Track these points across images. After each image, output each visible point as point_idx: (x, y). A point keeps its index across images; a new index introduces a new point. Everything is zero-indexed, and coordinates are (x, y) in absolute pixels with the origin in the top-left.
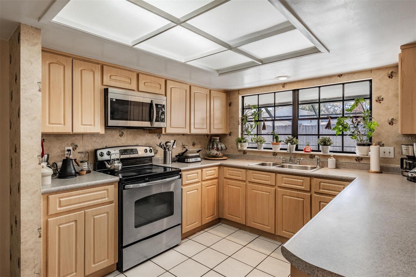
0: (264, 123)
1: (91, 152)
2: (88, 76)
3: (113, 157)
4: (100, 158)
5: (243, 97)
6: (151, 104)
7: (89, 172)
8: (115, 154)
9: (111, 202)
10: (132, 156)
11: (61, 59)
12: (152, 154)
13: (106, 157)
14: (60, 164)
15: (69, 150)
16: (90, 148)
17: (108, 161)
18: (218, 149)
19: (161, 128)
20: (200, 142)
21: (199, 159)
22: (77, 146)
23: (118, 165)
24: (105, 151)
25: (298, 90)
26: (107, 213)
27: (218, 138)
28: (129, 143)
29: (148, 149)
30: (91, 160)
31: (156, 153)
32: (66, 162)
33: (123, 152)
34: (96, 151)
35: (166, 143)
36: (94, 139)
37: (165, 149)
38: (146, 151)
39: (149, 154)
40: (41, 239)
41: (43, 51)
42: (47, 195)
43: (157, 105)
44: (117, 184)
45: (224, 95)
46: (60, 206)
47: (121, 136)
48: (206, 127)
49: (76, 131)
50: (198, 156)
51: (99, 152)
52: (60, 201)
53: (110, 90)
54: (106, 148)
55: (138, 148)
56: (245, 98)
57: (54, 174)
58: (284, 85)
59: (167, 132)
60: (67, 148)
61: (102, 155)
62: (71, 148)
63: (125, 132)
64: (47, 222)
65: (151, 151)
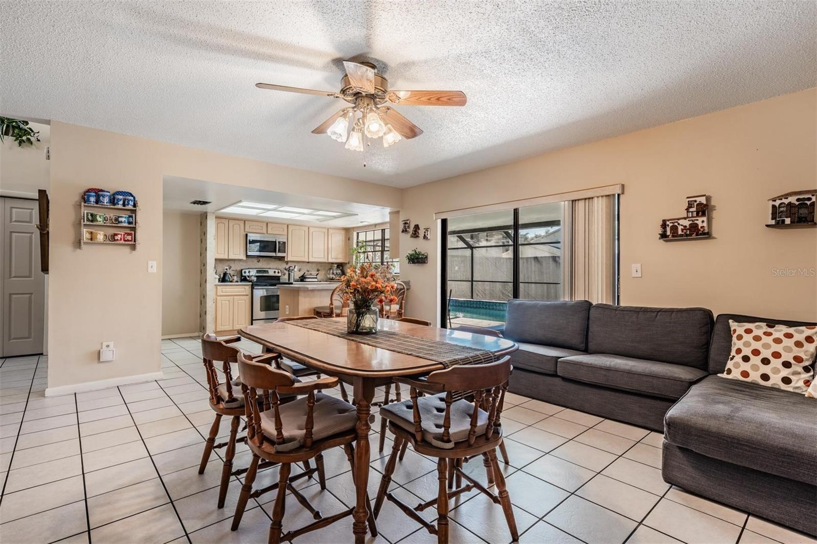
0: (367, 254)
1: (239, 271)
2: (237, 227)
3: (251, 274)
4: (244, 274)
5: (358, 233)
6: (276, 242)
7: (237, 282)
8: (253, 273)
9: (247, 295)
10: (264, 274)
11: (223, 221)
12: (280, 275)
13: (247, 274)
14: (222, 276)
15: (227, 269)
16: (239, 269)
17: (248, 276)
18: (333, 274)
19: (284, 257)
20: (324, 269)
21: (316, 280)
22: (231, 267)
23: (255, 279)
24: (247, 271)
25: (384, 229)
26: (245, 301)
27: (336, 265)
28: (264, 267)
29: (277, 271)
30: (239, 276)
31: (284, 275)
32: (225, 274)
33: (258, 272)
34: (242, 270)
35: (289, 267)
36: (241, 263)
37: (289, 271)
38: (275, 272)
39: (277, 274)
40: (214, 304)
41: (216, 218)
42: (216, 285)
43: (279, 242)
44: (250, 286)
45: (343, 232)
46: (222, 292)
47: (258, 262)
48: (323, 257)
49: (230, 258)
50: (316, 278)
51: (243, 271)
52: (222, 291)
53: (249, 235)
54: (249, 269)
55: (269, 270)
56: (359, 234)
57: (219, 279)
58: (376, 225)
59: (289, 259)
60: (226, 268)
61: (245, 273)
62: (228, 268)
63: (261, 259)
64: (216, 299)
65: (278, 272)
